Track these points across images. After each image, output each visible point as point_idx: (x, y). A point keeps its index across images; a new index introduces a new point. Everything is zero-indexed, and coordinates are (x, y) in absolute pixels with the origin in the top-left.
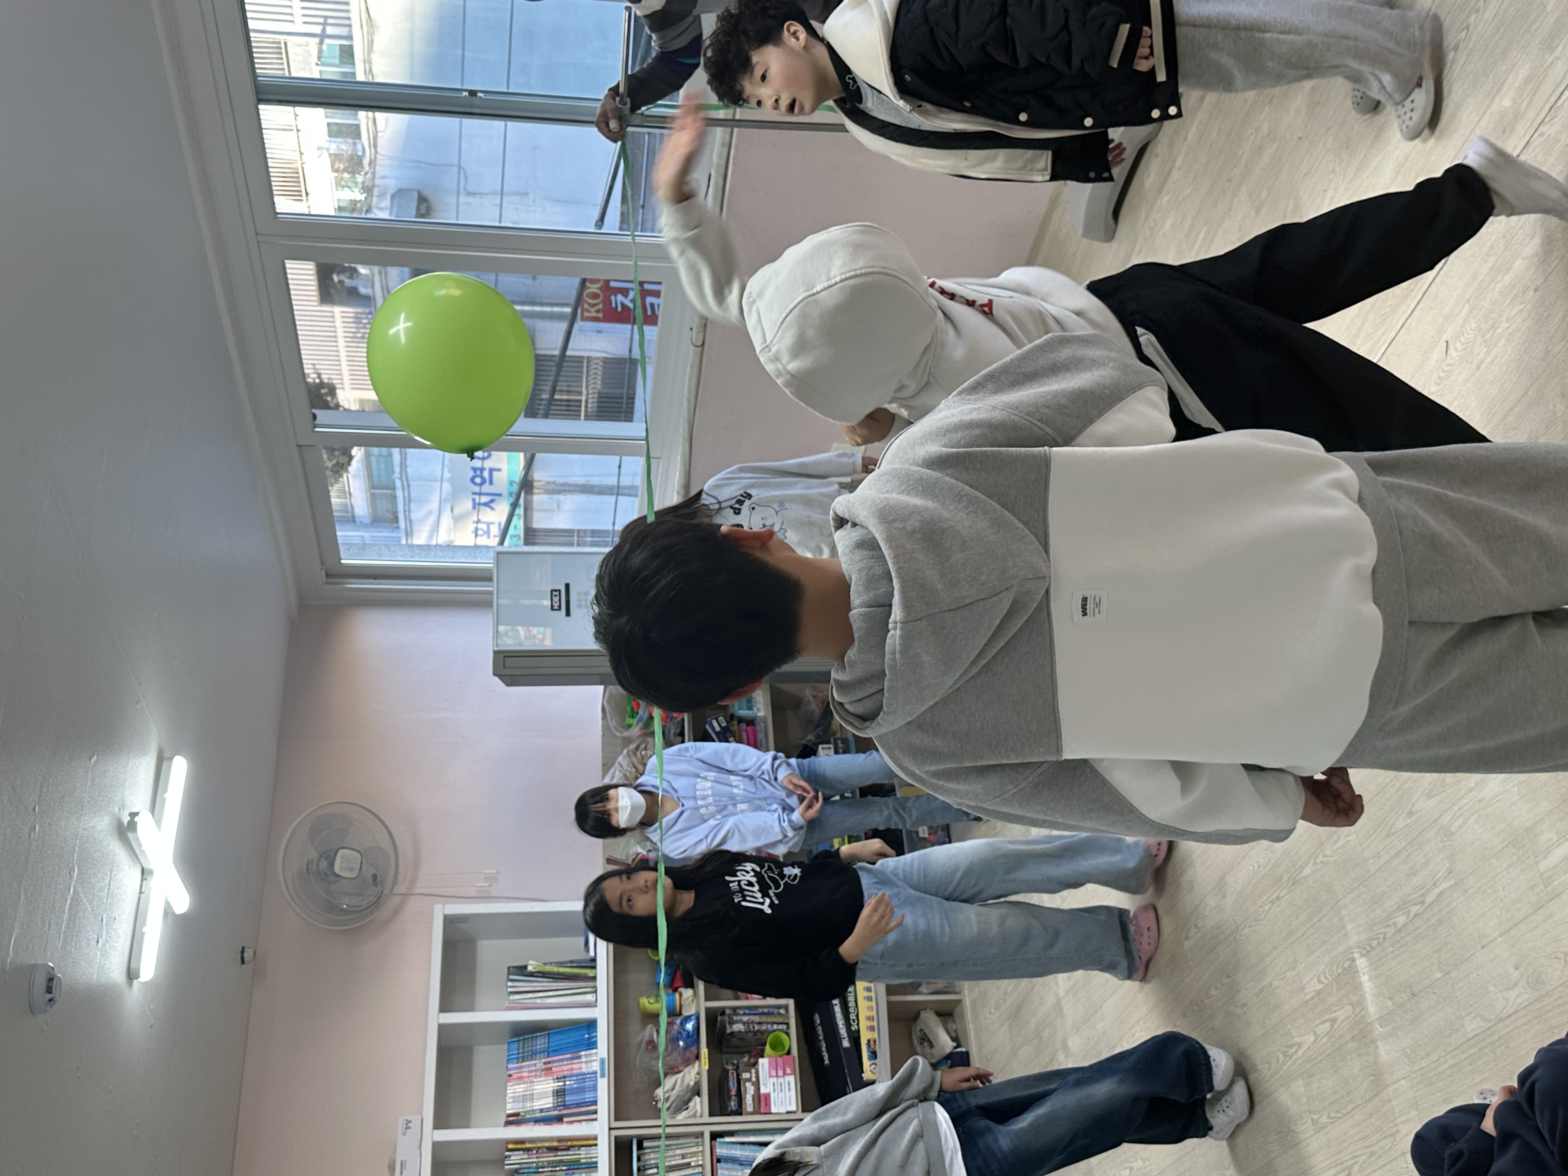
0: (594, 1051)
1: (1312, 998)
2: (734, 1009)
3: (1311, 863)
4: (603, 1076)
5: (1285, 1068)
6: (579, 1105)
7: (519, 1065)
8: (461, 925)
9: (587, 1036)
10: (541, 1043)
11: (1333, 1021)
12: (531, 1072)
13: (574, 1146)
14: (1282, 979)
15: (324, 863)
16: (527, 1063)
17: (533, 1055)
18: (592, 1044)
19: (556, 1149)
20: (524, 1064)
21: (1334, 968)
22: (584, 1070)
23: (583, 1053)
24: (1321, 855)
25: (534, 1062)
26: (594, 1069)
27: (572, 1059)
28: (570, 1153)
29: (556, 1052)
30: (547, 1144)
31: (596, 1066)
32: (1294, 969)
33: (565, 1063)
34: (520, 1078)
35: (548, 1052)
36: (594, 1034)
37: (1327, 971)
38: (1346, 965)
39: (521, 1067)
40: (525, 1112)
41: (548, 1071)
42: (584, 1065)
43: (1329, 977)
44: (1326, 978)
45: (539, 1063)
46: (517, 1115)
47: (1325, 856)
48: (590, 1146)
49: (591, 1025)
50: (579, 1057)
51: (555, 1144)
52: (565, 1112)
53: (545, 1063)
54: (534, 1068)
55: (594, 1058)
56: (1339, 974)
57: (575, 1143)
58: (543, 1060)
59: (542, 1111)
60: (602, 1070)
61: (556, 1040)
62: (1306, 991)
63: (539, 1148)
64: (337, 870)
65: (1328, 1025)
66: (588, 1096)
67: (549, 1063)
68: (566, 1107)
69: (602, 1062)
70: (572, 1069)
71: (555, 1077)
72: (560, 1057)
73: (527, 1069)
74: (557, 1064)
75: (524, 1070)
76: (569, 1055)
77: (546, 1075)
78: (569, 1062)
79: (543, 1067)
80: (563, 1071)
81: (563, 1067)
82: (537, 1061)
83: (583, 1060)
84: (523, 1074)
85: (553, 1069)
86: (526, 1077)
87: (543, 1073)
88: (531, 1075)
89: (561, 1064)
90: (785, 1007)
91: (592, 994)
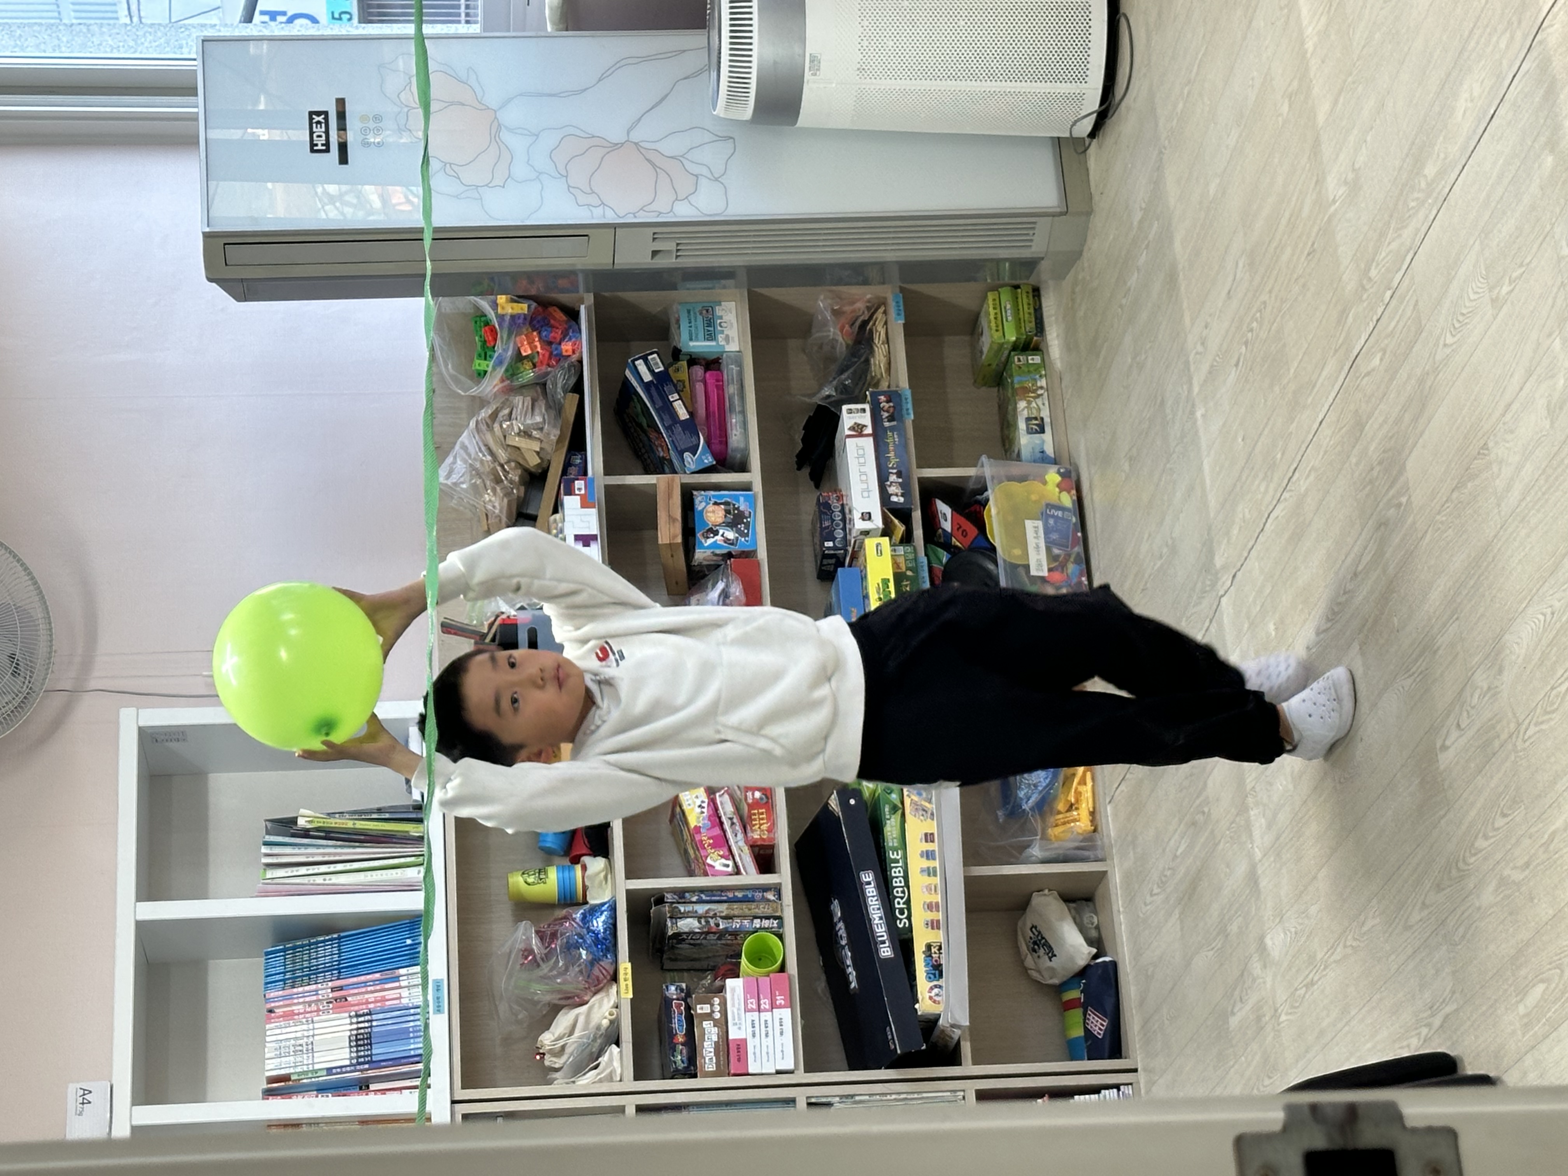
0: (423, 967)
2: (681, 892)
4: (439, 1010)
6: (397, 1061)
7: (288, 992)
8: (173, 742)
9: (409, 942)
10: (325, 954)
12: (310, 1003)
16: (300, 989)
17: (312, 975)
18: (419, 955)
20: (296, 990)
22: (405, 1001)
23: (403, 971)
25: (313, 987)
27: (383, 981)
29: (355, 968)
33: (369, 989)
34: (290, 1015)
35: (339, 970)
36: (424, 938)
39: (291, 998)
40: (299, 1074)
41: (339, 1002)
42: (405, 993)
45: (323, 989)
46: (285, 1078)
49: (419, 919)
50: (397, 979)
52: (372, 1073)
53: (333, 990)
54: (314, 998)
55: (423, 980)
58: (330, 984)
59: (329, 1071)
60: (439, 1000)
61: (353, 949)
66: (414, 1046)
67: (341, 988)
68: (373, 1064)
69: (438, 986)
70: (384, 1000)
71: (353, 1013)
72: (363, 978)
73: (301, 1000)
74: (356, 991)
75: (296, 1001)
76: (377, 975)
77: (336, 1010)
78: (378, 987)
79: (331, 995)
80: (368, 1003)
81: (366, 996)
82: (319, 985)
83: (403, 984)
84: (294, 1008)
85: (349, 999)
86: (299, 1014)
87: (331, 1005)
88: (308, 1009)
89: (363, 990)
90: (775, 888)
91: (416, 869)
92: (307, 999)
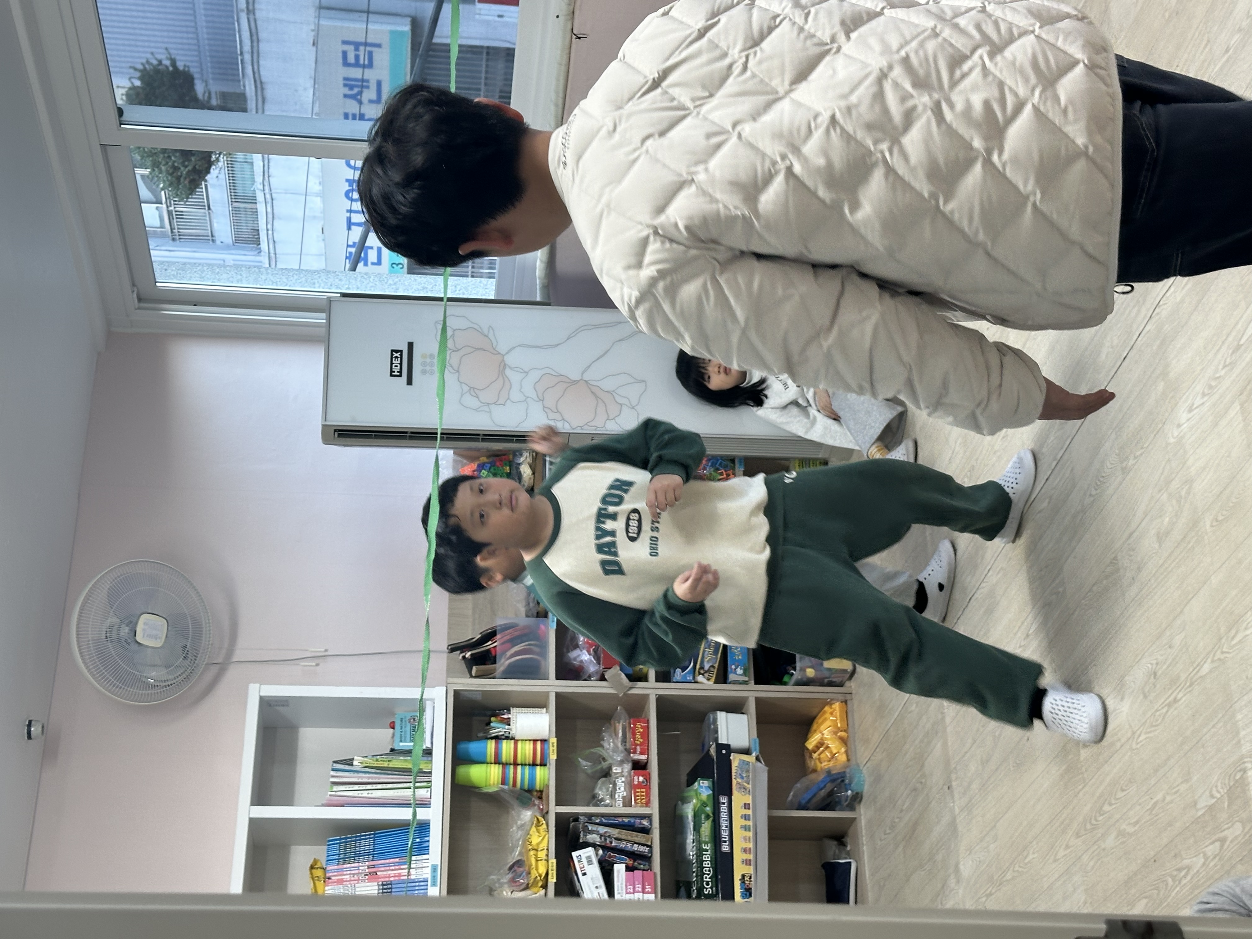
0: (426, 856)
1: (1203, 815)
2: (590, 816)
3: (1209, 660)
4: (434, 884)
5: (1173, 894)
7: (340, 867)
8: (280, 709)
9: (418, 840)
10: (366, 844)
11: (1223, 840)
12: (354, 875)
14: (1176, 793)
15: (125, 630)
16: (348, 865)
17: (356, 857)
18: (422, 849)
20: (345, 866)
21: (1227, 781)
22: (413, 877)
23: (413, 858)
24: (1219, 652)
25: (356, 865)
26: (425, 876)
27: (400, 863)
29: (383, 855)
31: (427, 873)
32: (1186, 781)
33: (392, 868)
34: (342, 882)
35: (374, 855)
36: (427, 839)
37: (1219, 784)
38: (1237, 777)
39: (343, 869)
41: (372, 875)
42: (413, 872)
43: (1221, 791)
44: (1219, 792)
45: (363, 867)
47: (1223, 653)
49: (424, 827)
50: (409, 862)
53: (369, 867)
54: (357, 872)
55: (425, 865)
56: (1230, 788)
58: (367, 863)
60: (434, 877)
61: (383, 842)
62: (1198, 806)
64: (139, 638)
65: (1218, 844)
67: (374, 866)
69: (434, 869)
70: (400, 875)
71: (380, 883)
72: (387, 861)
73: (349, 872)
74: (383, 869)
75: (345, 873)
76: (397, 860)
77: (370, 880)
78: (397, 867)
79: (367, 871)
80: (390, 877)
81: (389, 872)
82: (360, 864)
83: (413, 866)
84: (343, 877)
85: (378, 873)
86: (346, 881)
87: (367, 877)
88: (353, 879)
89: (388, 868)
90: (649, 817)
91: (426, 789)
92: (353, 872)
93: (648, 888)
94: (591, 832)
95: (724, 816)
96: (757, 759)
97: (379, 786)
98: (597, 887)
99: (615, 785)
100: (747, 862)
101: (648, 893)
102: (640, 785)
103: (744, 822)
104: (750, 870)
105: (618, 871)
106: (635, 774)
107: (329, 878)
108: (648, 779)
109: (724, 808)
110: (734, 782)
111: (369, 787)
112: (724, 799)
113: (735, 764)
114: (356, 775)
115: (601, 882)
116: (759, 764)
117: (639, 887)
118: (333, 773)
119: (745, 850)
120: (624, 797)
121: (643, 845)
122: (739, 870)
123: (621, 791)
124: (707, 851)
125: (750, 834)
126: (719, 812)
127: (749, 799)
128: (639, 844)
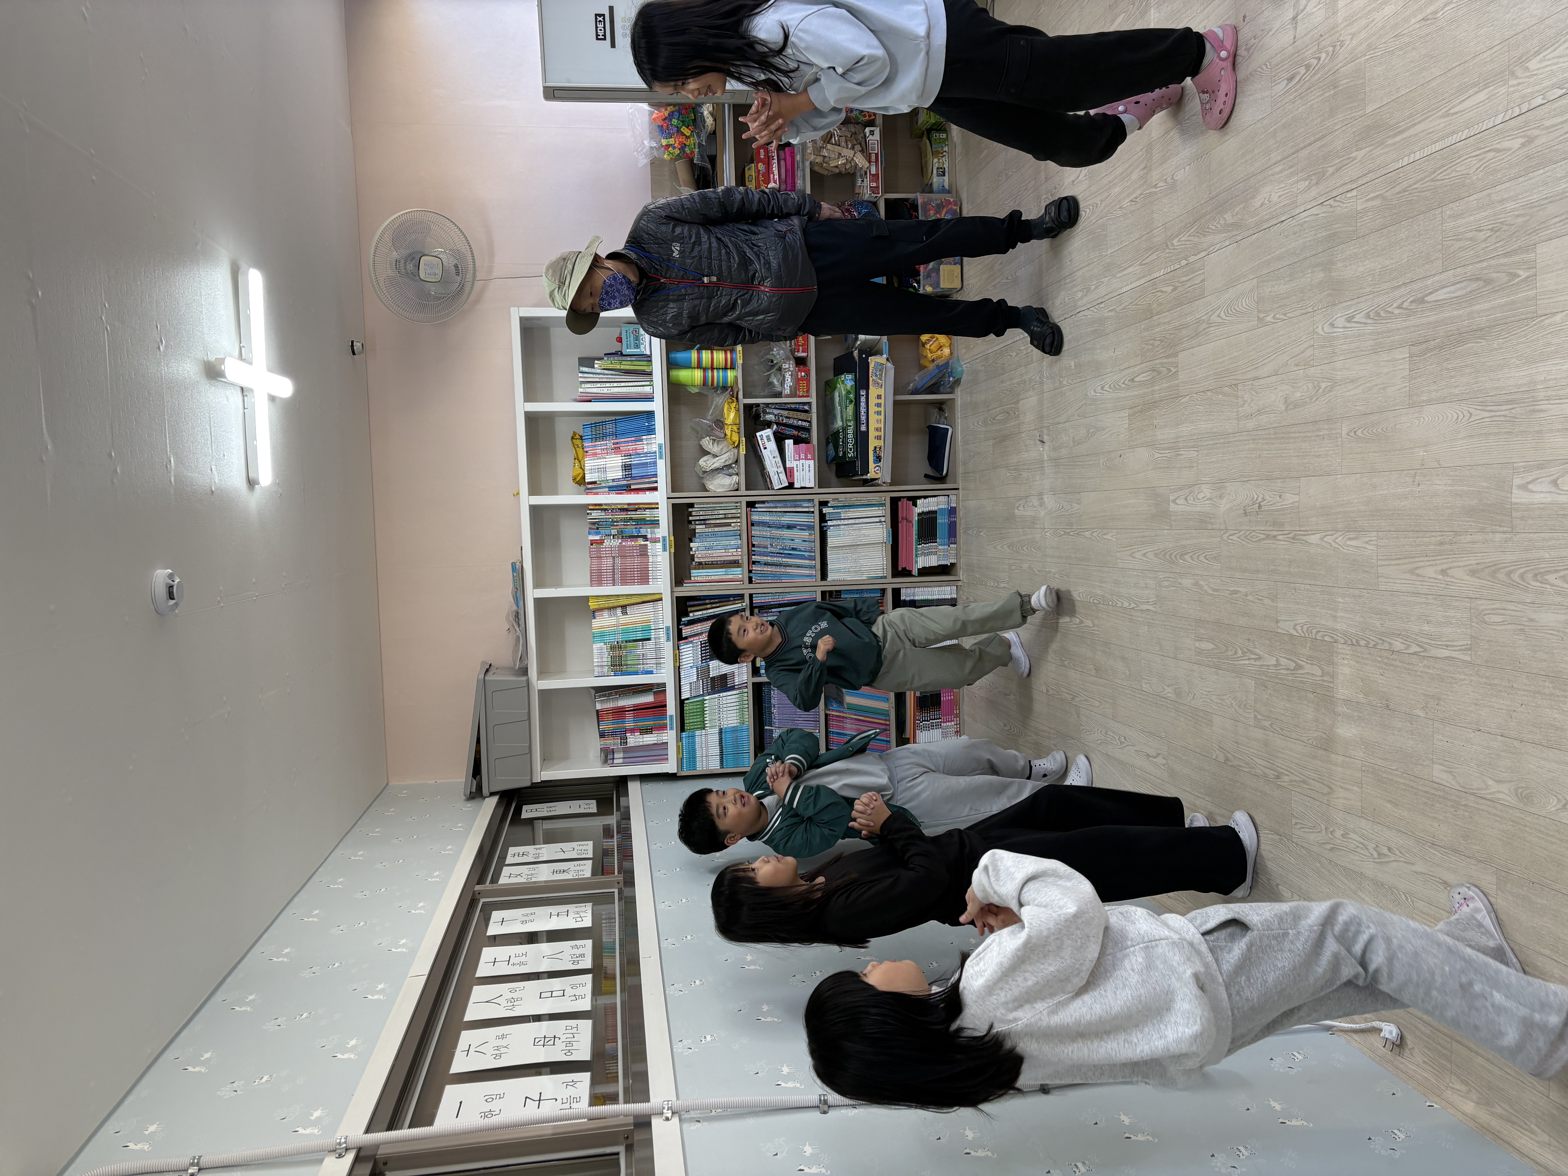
0: (654, 436)
2: (767, 405)
4: (661, 458)
6: (642, 477)
7: (594, 444)
9: (647, 424)
10: (610, 426)
12: (603, 450)
13: (640, 509)
15: (410, 267)
16: (599, 443)
17: (604, 437)
18: (651, 431)
19: (627, 510)
20: (597, 443)
22: (645, 451)
23: (644, 437)
25: (605, 442)
26: (654, 450)
27: (635, 441)
28: (638, 513)
29: (624, 434)
30: (619, 507)
31: (655, 448)
33: (630, 444)
34: (595, 454)
35: (616, 435)
36: (653, 423)
39: (595, 446)
40: (601, 481)
41: (617, 450)
42: (645, 447)
45: (609, 443)
46: (594, 483)
48: (653, 508)
49: (650, 414)
50: (642, 440)
51: (626, 507)
52: (632, 482)
53: (614, 444)
54: (605, 447)
55: (653, 442)
57: (641, 506)
58: (613, 441)
59: (613, 480)
60: (661, 453)
61: (622, 426)
62: (1280, 626)
63: (613, 509)
64: (422, 276)
66: (650, 470)
67: (617, 443)
68: (633, 478)
69: (660, 447)
70: (636, 449)
71: (623, 455)
72: (626, 439)
73: (600, 448)
74: (624, 445)
75: (597, 448)
76: (633, 439)
77: (615, 453)
78: (634, 444)
79: (613, 446)
80: (629, 450)
81: (629, 447)
82: (607, 442)
83: (645, 442)
84: (597, 451)
85: (621, 448)
86: (600, 454)
87: (613, 451)
88: (603, 452)
89: (627, 444)
90: (809, 404)
91: (649, 387)
92: (602, 448)
93: (809, 456)
94: (770, 413)
95: (863, 405)
96: (887, 360)
97: (615, 384)
98: (774, 457)
99: (784, 377)
100: (878, 438)
101: (809, 459)
102: (802, 379)
103: (877, 409)
104: (881, 443)
105: (788, 445)
106: (799, 370)
107: (586, 452)
108: (808, 374)
109: (863, 399)
110: (871, 379)
111: (608, 385)
112: (863, 392)
113: (872, 366)
114: (597, 376)
115: (777, 454)
116: (888, 363)
117: (803, 456)
118: (580, 375)
119: (877, 429)
120: (790, 387)
121: (805, 421)
122: (873, 443)
123: (789, 382)
124: (850, 426)
125: (882, 417)
126: (860, 402)
127: (881, 392)
128: (802, 420)
